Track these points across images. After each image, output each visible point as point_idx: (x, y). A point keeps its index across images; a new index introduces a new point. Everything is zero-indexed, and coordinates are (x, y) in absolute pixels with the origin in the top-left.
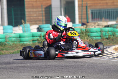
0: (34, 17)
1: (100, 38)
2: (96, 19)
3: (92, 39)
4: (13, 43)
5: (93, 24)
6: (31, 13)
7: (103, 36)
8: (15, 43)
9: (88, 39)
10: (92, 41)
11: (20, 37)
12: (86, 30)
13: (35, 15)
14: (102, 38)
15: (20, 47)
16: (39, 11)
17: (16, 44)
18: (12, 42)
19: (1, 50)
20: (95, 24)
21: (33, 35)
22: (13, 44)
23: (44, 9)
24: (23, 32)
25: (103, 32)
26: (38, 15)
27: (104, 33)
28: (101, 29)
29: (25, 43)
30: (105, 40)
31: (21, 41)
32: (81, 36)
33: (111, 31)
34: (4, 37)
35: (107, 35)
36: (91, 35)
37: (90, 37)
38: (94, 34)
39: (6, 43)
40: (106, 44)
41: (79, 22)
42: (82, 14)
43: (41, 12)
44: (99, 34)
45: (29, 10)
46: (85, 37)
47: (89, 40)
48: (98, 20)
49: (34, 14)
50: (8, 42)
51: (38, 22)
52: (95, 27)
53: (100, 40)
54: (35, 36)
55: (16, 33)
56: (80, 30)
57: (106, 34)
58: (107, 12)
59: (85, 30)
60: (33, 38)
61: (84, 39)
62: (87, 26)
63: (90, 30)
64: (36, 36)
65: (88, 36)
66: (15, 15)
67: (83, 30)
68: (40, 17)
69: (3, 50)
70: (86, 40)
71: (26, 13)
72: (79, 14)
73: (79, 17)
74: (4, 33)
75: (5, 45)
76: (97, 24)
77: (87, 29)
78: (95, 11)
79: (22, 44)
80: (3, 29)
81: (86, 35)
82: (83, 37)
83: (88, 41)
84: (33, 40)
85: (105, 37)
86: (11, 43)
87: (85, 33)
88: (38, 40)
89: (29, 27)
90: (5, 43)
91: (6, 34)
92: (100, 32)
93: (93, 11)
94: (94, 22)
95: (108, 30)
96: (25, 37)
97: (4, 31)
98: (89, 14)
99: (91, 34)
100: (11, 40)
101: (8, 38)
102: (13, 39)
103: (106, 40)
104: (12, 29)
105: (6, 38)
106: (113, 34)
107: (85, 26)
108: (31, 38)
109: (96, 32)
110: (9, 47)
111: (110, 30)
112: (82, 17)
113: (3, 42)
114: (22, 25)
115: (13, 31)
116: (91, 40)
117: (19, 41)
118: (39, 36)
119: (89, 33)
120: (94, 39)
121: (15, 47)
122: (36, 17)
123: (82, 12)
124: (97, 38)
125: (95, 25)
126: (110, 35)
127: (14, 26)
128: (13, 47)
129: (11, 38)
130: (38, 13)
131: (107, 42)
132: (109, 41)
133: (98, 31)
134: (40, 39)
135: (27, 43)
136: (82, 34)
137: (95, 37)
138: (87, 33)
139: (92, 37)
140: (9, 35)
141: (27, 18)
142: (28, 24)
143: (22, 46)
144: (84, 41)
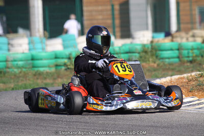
1: (177, 60)
3: (162, 62)
4: (20, 70)
7: (182, 57)
8: (24, 70)
9: (155, 63)
10: (162, 66)
11: (33, 59)
12: (152, 46)
14: (180, 61)
15: (31, 76)
17: (24, 72)
20: (187, 33)
22: (21, 72)
25: (184, 49)
26: (105, 17)
27: (185, 52)
29: (41, 69)
30: (186, 65)
31: (34, 67)
33: (198, 49)
34: (4, 60)
35: (190, 55)
36: (162, 56)
37: (160, 59)
38: (166, 54)
39: (8, 70)
44: (176, 53)
45: (90, 8)
46: (151, 59)
47: (158, 65)
49: (99, 15)
50: (11, 68)
53: (177, 65)
54: (61, 57)
56: (141, 47)
57: (188, 53)
59: (150, 47)
60: (56, 61)
61: (148, 62)
63: (159, 46)
64: (63, 58)
65: (157, 57)
67: (146, 47)
70: (152, 64)
75: (5, 73)
77: (154, 44)
79: (36, 73)
81: (152, 55)
82: (146, 59)
83: (155, 65)
84: (57, 66)
85: (187, 59)
86: (16, 70)
87: (151, 51)
88: (65, 65)
90: (5, 70)
92: (178, 50)
95: (192, 47)
96: (41, 59)
99: (161, 54)
100: (17, 64)
101: (12, 61)
102: (21, 63)
103: (189, 64)
105: (6, 61)
106: (200, 53)
108: (53, 61)
109: (172, 50)
110: (11, 78)
111: (195, 47)
113: (3, 69)
116: (162, 64)
117: (31, 66)
118: (68, 57)
119: (158, 52)
120: (166, 63)
121: (23, 77)
124: (172, 60)
126: (197, 56)
128: (19, 77)
129: (15, 61)
130: (105, 13)
132: (193, 67)
133: (174, 48)
134: (69, 63)
135: (44, 70)
136: (144, 54)
137: (169, 58)
138: (154, 52)
139: (163, 58)
143: (35, 75)
144: (147, 66)
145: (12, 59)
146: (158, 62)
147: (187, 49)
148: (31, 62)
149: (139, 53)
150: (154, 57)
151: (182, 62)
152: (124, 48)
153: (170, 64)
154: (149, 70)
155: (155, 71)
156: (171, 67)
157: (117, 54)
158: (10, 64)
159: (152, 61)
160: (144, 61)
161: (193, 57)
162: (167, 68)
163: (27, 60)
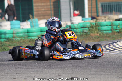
0: (43, 12)
1: (110, 31)
2: (107, 12)
3: (102, 33)
4: (21, 38)
5: (103, 18)
6: (39, 7)
7: (114, 30)
8: (23, 38)
9: (98, 33)
10: (102, 35)
11: (28, 32)
12: (96, 24)
13: (43, 10)
14: (112, 32)
15: (28, 42)
16: (47, 6)
17: (23, 40)
18: (19, 37)
19: (8, 46)
20: (105, 17)
21: (41, 30)
22: (21, 40)
23: (52, 4)
24: (31, 27)
25: (114, 25)
26: (46, 9)
27: (115, 27)
28: (111, 22)
29: (33, 38)
30: (115, 34)
31: (29, 37)
32: (91, 31)
34: (12, 32)
35: (118, 28)
36: (102, 29)
37: (101, 31)
38: (104, 28)
39: (14, 39)
40: (117, 38)
41: (89, 16)
42: (92, 8)
43: (49, 7)
44: (110, 28)
45: (37, 4)
46: (95, 32)
47: (100, 35)
48: (108, 13)
49: (42, 8)
50: (16, 37)
51: (46, 17)
52: (105, 21)
53: (110, 34)
54: (44, 31)
55: (23, 28)
56: (89, 24)
57: (116, 28)
58: (118, 5)
59: (95, 24)
60: (41, 33)
61: (94, 33)
62: (97, 19)
63: (100, 24)
65: (99, 30)
66: (22, 10)
67: (92, 24)
68: (48, 12)
69: (10, 46)
70: (97, 34)
71: (34, 8)
72: (89, 8)
73: (89, 11)
74: (11, 28)
75: (13, 40)
76: (107, 18)
77: (97, 23)
78: (106, 5)
79: (30, 40)
80: (11, 25)
81: (96, 29)
82: (93, 31)
83: (98, 35)
85: (116, 31)
86: (18, 39)
87: (95, 27)
89: (37, 22)
90: (12, 39)
91: (13, 29)
92: (111, 26)
93: (103, 5)
94: (104, 15)
95: (119, 24)
96: (33, 32)
97: (11, 27)
98: (99, 7)
99: (101, 28)
100: (19, 35)
101: (16, 33)
102: (21, 34)
103: (117, 34)
104: (20, 24)
105: (13, 33)
107: (95, 20)
109: (107, 26)
110: (16, 43)
112: (91, 10)
113: (11, 38)
114: (30, 20)
115: (21, 26)
117: (27, 36)
119: (99, 27)
120: (104, 33)
121: (23, 42)
122: (45, 12)
123: (92, 5)
124: (107, 31)
125: (106, 19)
126: (121, 29)
127: (21, 21)
128: (21, 43)
129: (18, 33)
130: (46, 7)
131: (117, 36)
132: (120, 35)
133: (108, 25)
135: (35, 38)
136: (92, 28)
137: (106, 31)
138: (97, 27)
139: (102, 31)
140: (16, 30)
141: (35, 13)
142: (35, 19)
143: (30, 41)
144: (94, 35)
145: (16, 32)
146: (99, 33)
147: (116, 25)
148: (27, 34)
149: (88, 28)
150: (97, 30)
151: (113, 33)
152: (80, 25)
153: (107, 34)
154: (95, 37)
155: (99, 38)
156: (108, 36)
157: (75, 28)
158: (15, 35)
159: (96, 32)
160: (92, 32)
161: (119, 29)
162: (105, 36)
163: (25, 33)
